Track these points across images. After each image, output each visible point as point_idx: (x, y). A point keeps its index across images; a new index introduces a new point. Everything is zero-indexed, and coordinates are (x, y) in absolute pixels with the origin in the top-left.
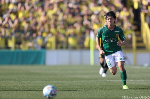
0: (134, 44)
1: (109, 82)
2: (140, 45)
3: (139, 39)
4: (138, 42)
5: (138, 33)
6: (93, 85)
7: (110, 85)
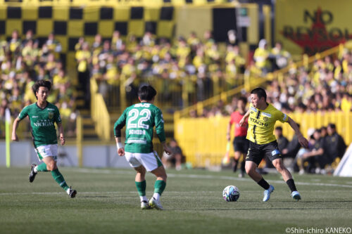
0: (79, 131)
1: (35, 195)
2: (89, 132)
3: (88, 122)
4: (85, 127)
5: (85, 112)
6: (9, 200)
7: (36, 200)
